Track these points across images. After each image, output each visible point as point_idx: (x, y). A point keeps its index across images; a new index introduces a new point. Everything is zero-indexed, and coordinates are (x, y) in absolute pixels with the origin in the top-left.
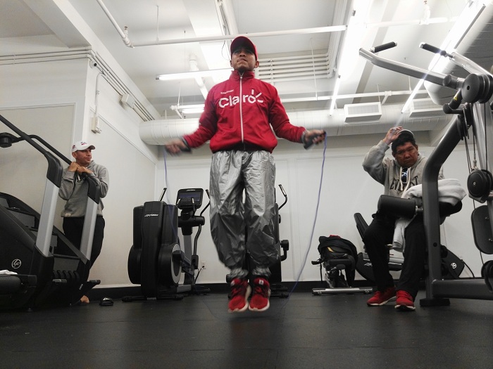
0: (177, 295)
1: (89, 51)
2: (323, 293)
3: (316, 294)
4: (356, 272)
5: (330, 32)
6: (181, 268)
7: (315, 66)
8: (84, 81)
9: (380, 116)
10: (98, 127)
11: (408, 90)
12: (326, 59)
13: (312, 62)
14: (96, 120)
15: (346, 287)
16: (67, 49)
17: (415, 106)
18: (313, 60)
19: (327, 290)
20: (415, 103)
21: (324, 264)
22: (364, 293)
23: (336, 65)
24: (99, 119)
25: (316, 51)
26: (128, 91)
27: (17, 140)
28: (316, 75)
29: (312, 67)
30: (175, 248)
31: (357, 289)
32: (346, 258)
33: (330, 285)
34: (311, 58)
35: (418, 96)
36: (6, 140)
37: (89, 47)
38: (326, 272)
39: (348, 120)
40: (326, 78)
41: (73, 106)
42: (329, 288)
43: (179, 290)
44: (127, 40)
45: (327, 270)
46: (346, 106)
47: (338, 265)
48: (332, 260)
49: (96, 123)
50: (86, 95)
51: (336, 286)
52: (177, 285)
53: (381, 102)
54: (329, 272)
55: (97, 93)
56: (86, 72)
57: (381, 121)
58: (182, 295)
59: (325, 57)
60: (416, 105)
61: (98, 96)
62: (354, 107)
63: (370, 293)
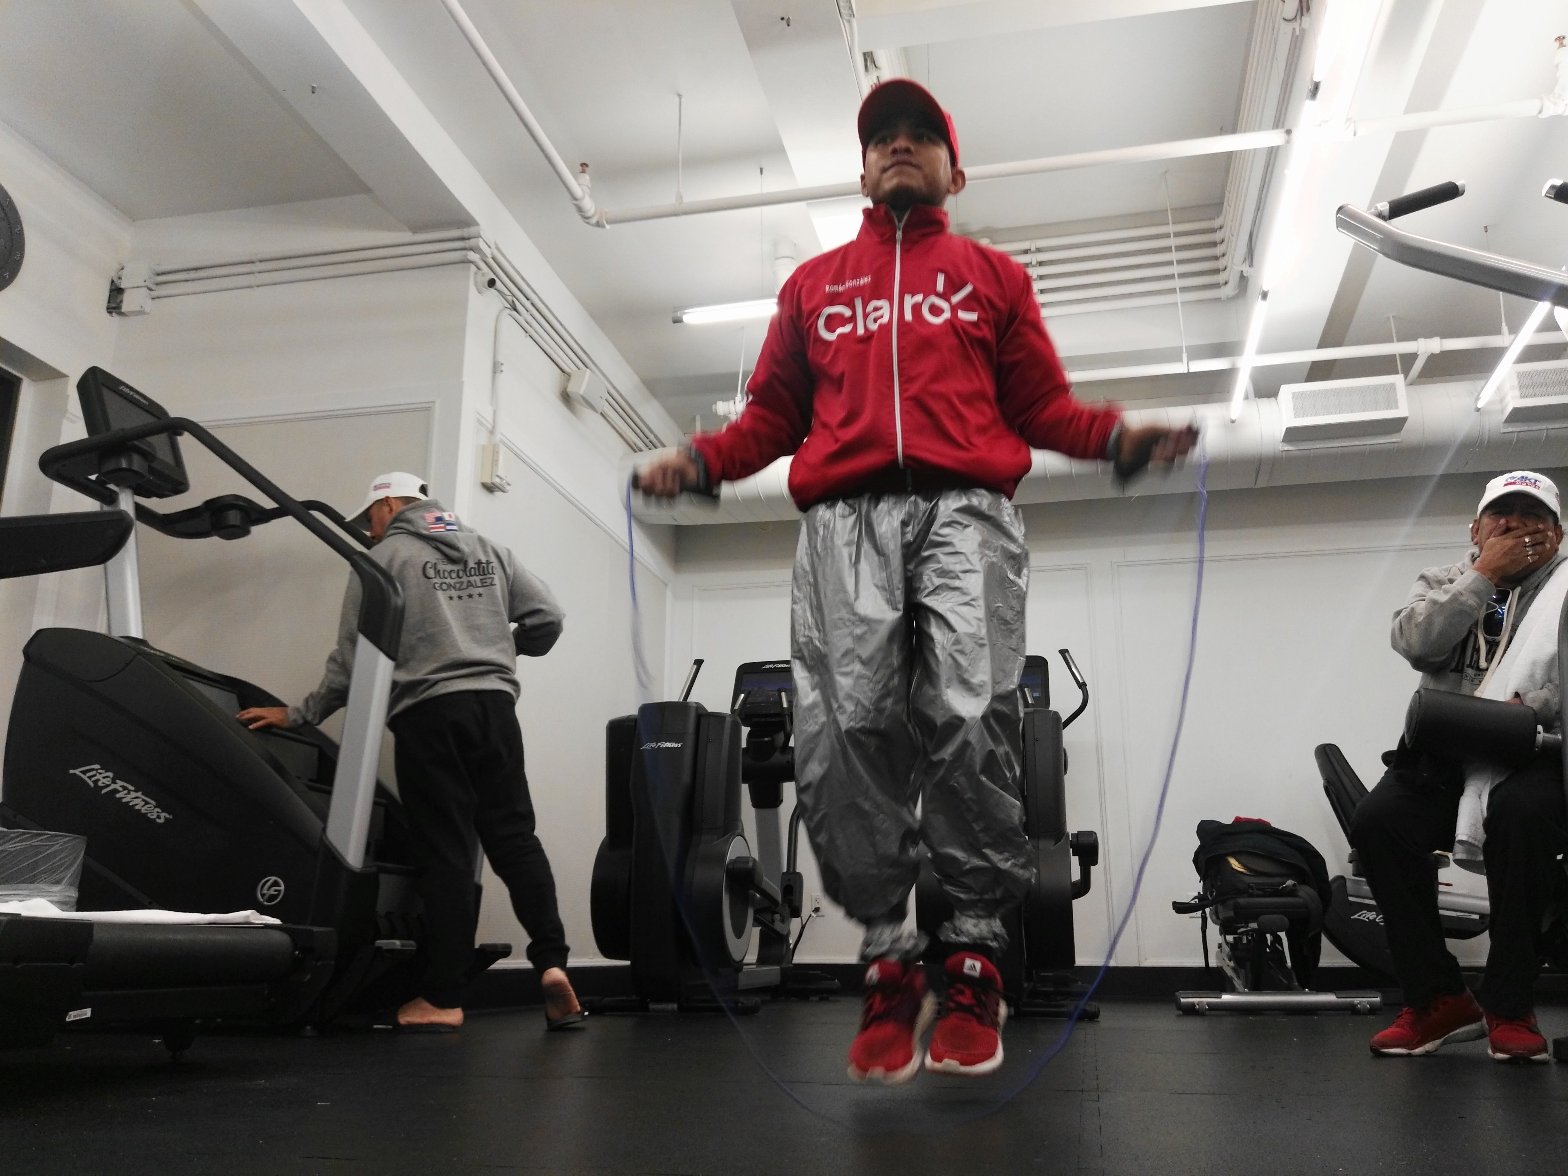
0: (742, 999)
1: (472, 242)
2: (1213, 1007)
3: (1191, 1011)
4: (1325, 942)
5: (1231, 152)
6: (751, 912)
7: (1180, 262)
8: (458, 333)
9: (1403, 420)
10: (501, 472)
11: (1498, 332)
12: (1217, 236)
13: (1168, 249)
14: (495, 452)
15: (1288, 989)
16: (408, 237)
17: (1521, 387)
18: (1173, 242)
19: (1226, 998)
20: (1521, 375)
21: (1216, 913)
22: (1353, 1010)
23: (1250, 255)
24: (502, 450)
25: (1182, 213)
26: (585, 361)
27: (265, 516)
28: (1183, 289)
29: (1170, 263)
30: (735, 850)
31: (1329, 998)
32: (1291, 892)
33: (1238, 983)
34: (1167, 236)
35: (1532, 354)
36: (234, 517)
37: (471, 231)
38: (1220, 939)
39: (1293, 434)
40: (1217, 300)
41: (426, 410)
42: (1233, 990)
43: (743, 982)
44: (588, 205)
45: (1224, 931)
46: (1286, 391)
47: (1265, 918)
48: (1242, 901)
49: (495, 462)
50: (466, 378)
51: (1256, 987)
52: (739, 966)
53: (1406, 373)
54: (1230, 938)
55: (496, 368)
56: (462, 304)
57: (1405, 436)
58: (756, 999)
59: (1213, 231)
60: (1527, 385)
61: (500, 377)
62: (1314, 394)
63: (1373, 1010)
